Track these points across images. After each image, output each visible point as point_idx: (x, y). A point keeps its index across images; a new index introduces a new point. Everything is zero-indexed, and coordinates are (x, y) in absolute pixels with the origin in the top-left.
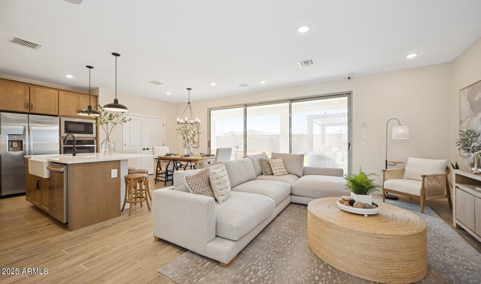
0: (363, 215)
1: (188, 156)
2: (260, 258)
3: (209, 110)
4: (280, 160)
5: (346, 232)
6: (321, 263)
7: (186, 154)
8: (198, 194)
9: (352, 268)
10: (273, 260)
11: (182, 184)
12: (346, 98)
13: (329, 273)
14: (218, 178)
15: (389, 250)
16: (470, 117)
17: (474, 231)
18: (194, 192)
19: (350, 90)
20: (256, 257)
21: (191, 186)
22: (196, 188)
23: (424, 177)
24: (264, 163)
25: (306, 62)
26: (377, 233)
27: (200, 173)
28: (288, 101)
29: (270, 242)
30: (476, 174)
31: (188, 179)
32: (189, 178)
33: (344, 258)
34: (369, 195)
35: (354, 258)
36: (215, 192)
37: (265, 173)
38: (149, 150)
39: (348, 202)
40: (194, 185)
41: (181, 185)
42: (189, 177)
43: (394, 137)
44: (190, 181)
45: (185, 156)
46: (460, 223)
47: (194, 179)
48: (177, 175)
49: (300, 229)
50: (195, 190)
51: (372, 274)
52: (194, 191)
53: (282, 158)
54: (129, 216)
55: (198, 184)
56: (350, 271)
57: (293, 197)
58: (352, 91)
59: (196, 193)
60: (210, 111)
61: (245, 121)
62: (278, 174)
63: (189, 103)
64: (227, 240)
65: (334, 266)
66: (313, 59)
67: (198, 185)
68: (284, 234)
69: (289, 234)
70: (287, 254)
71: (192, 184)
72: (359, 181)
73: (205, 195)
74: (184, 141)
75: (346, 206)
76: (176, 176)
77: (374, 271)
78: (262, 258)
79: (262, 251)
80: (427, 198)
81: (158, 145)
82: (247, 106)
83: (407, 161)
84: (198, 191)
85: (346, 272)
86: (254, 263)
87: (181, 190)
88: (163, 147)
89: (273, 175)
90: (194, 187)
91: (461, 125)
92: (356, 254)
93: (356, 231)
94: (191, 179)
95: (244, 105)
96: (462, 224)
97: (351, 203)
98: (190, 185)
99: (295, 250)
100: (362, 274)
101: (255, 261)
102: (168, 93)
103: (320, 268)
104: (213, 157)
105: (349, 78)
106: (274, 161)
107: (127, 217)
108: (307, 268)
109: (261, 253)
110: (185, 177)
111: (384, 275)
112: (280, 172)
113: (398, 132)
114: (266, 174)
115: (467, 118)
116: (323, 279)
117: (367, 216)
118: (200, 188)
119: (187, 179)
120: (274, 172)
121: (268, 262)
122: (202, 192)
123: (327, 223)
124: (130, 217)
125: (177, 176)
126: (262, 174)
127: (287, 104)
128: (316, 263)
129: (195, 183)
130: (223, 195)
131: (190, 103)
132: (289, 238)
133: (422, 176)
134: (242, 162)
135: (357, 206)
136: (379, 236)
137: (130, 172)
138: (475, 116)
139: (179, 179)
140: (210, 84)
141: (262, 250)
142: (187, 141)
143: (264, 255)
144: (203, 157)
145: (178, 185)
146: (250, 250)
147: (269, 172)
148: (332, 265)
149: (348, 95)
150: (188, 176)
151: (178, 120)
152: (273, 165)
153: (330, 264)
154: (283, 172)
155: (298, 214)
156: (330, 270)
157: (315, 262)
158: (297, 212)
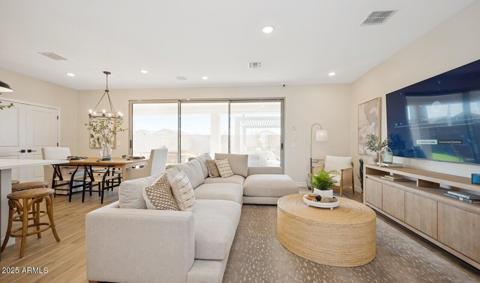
0: (329, 209)
1: (109, 159)
2: (247, 272)
3: (131, 102)
4: (225, 161)
5: (327, 227)
6: (303, 261)
7: (101, 156)
8: (163, 209)
9: (333, 260)
10: (260, 270)
11: (135, 198)
12: (279, 103)
13: (315, 269)
14: (184, 186)
15: (361, 237)
16: (366, 126)
17: (381, 209)
18: (158, 208)
19: (284, 97)
20: (241, 272)
21: (153, 201)
22: (160, 202)
23: (342, 170)
24: (211, 165)
25: (255, 64)
26: (353, 223)
27: (159, 181)
28: (227, 101)
29: (246, 250)
30: (382, 167)
31: (149, 192)
32: (150, 190)
33: (326, 252)
34: (329, 190)
35: (334, 249)
36: (181, 204)
37: (213, 175)
38: (32, 153)
39: (315, 198)
40: (158, 198)
41: (134, 201)
42: (150, 188)
43: (318, 139)
44: (152, 194)
45: (103, 160)
46: (370, 204)
47: (157, 191)
48: (127, 187)
49: (266, 231)
50: (160, 205)
51: (349, 261)
52: (157, 206)
53: (227, 159)
54: (20, 258)
55: (162, 196)
56: (331, 262)
57: (245, 198)
58: (285, 98)
59: (160, 209)
60: (132, 104)
61: (180, 119)
62: (226, 176)
63: (107, 91)
64: (210, 262)
65: (316, 261)
66: (262, 62)
67: (163, 198)
68: (254, 239)
69: (258, 237)
70: (269, 260)
71: (155, 197)
72: (322, 178)
73: (172, 209)
74: (92, 140)
75: (315, 202)
76: (126, 189)
77: (351, 257)
78: (248, 272)
79: (244, 263)
80: (344, 188)
81: (49, 146)
82: (181, 102)
83: (326, 158)
84: (163, 205)
85: (327, 264)
86: (244, 281)
87: (134, 207)
88: (57, 148)
89: (221, 177)
90: (157, 201)
91: (359, 131)
92: (336, 246)
93: (337, 225)
94: (153, 191)
95: (179, 101)
96: (371, 205)
97: (319, 199)
98: (152, 199)
99: (273, 253)
100: (341, 263)
101: (243, 277)
102: (71, 75)
103: (305, 267)
104: (144, 159)
105: (284, 86)
106: (221, 162)
107: (17, 259)
108: (295, 270)
109: (244, 266)
110: (144, 189)
111: (357, 259)
112: (228, 174)
113: (321, 135)
114: (213, 177)
115: (364, 126)
116: (314, 277)
117: (332, 209)
118: (165, 202)
119: (147, 192)
120: (221, 173)
121: (258, 275)
122: (168, 206)
123: (309, 221)
124: (23, 258)
125: (128, 189)
126: (208, 176)
127: (227, 104)
128: (299, 263)
129: (158, 195)
130: (191, 206)
131: (109, 91)
132: (260, 241)
133: (341, 170)
134: (192, 165)
135: (325, 201)
136: (354, 226)
137: (16, 188)
138: (370, 124)
139: (129, 193)
140: (140, 70)
141: (243, 261)
142: (96, 140)
143: (249, 267)
144: (129, 160)
145: (128, 200)
146: (231, 265)
147: (217, 175)
148: (313, 260)
149: (282, 101)
150: (148, 188)
151: (90, 111)
152: (220, 166)
153: (311, 260)
154: (230, 173)
155: (255, 215)
156: (314, 267)
157: (298, 261)
158: (253, 213)
